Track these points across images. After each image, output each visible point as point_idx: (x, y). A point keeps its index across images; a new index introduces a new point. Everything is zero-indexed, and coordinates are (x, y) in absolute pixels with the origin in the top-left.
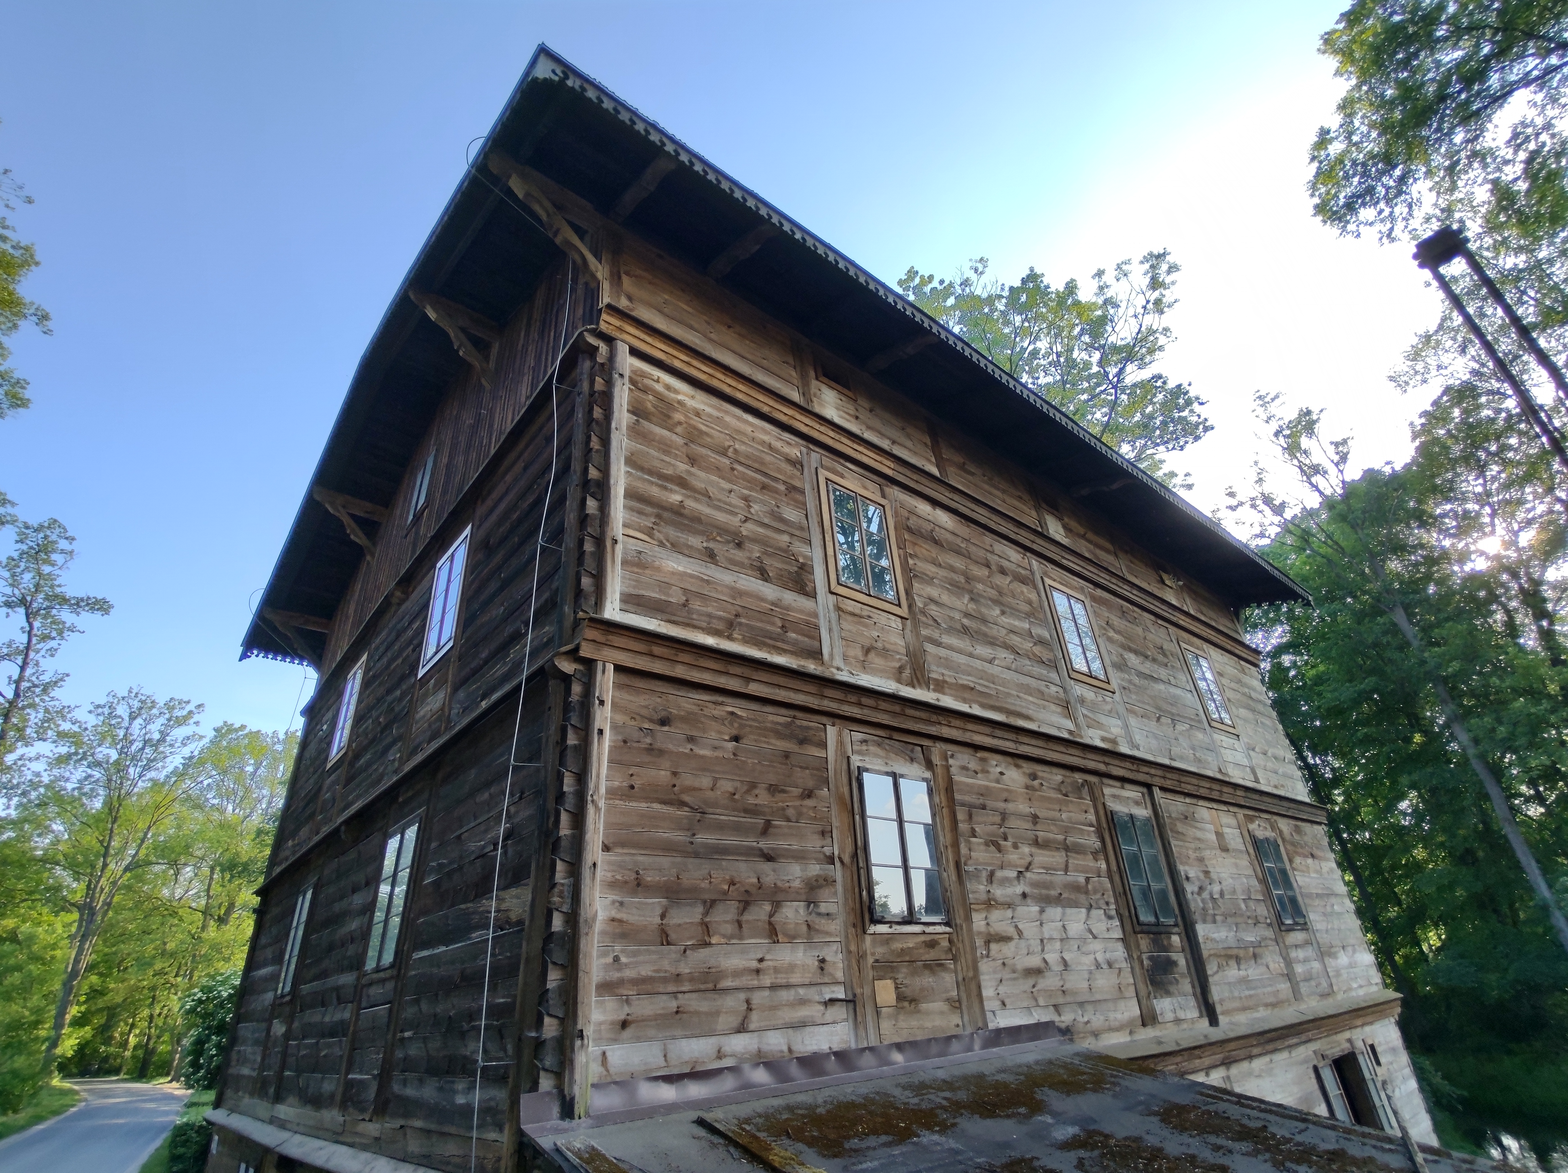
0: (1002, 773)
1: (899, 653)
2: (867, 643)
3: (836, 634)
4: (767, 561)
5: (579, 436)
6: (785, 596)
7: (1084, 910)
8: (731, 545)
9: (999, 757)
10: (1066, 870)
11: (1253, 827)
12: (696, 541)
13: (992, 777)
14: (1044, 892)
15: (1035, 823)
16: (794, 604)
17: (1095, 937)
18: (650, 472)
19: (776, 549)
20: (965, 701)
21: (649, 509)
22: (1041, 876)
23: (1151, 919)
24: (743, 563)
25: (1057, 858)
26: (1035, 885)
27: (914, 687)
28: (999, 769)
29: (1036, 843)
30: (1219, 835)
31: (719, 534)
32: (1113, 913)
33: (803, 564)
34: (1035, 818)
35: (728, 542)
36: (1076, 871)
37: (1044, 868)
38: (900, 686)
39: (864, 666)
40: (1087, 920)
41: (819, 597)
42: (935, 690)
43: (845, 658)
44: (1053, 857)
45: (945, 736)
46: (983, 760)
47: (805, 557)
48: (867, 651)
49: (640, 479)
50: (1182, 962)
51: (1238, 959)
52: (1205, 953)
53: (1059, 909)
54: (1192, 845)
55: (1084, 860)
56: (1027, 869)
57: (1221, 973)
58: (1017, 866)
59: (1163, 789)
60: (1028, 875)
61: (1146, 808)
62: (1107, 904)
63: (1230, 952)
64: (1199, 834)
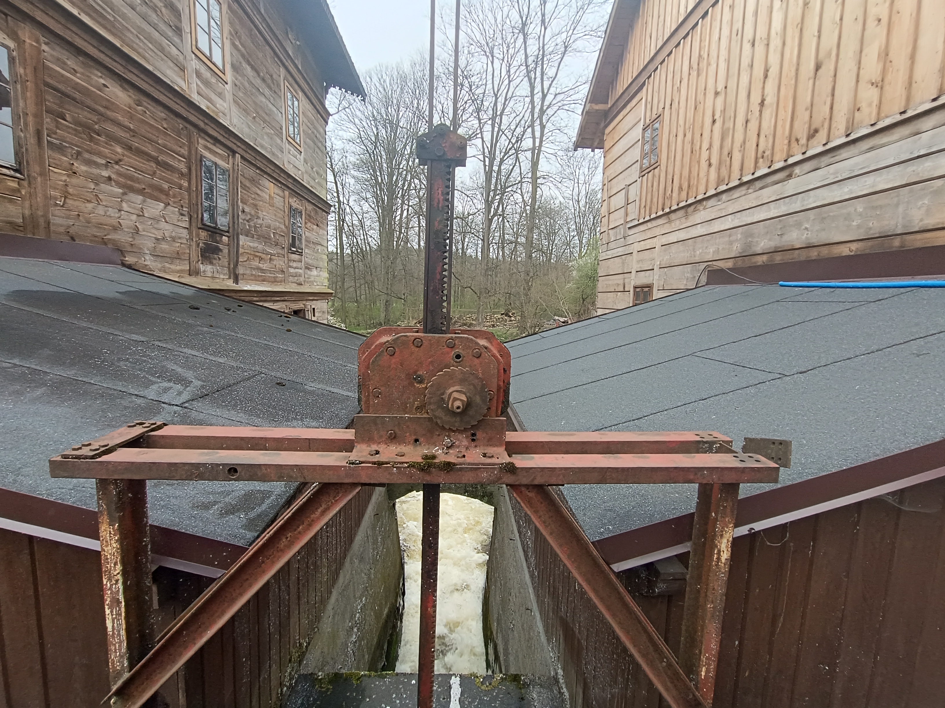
0: (105, 86)
7: (162, 204)
9: (105, 72)
10: (153, 176)
11: (292, 201)
13: (94, 83)
14: (129, 182)
17: (167, 222)
22: (129, 172)
23: (212, 224)
25: (148, 166)
26: (120, 174)
28: (102, 81)
29: (130, 149)
30: (271, 197)
32: (186, 213)
36: (162, 180)
37: (132, 167)
40: (163, 210)
44: (144, 164)
46: (85, 65)
50: (226, 251)
51: (261, 259)
52: (241, 250)
53: (141, 197)
54: (253, 196)
55: (170, 175)
56: (117, 163)
57: (248, 262)
58: (107, 157)
59: (242, 157)
60: (117, 167)
61: (228, 164)
62: (182, 206)
63: (257, 254)
64: (259, 192)
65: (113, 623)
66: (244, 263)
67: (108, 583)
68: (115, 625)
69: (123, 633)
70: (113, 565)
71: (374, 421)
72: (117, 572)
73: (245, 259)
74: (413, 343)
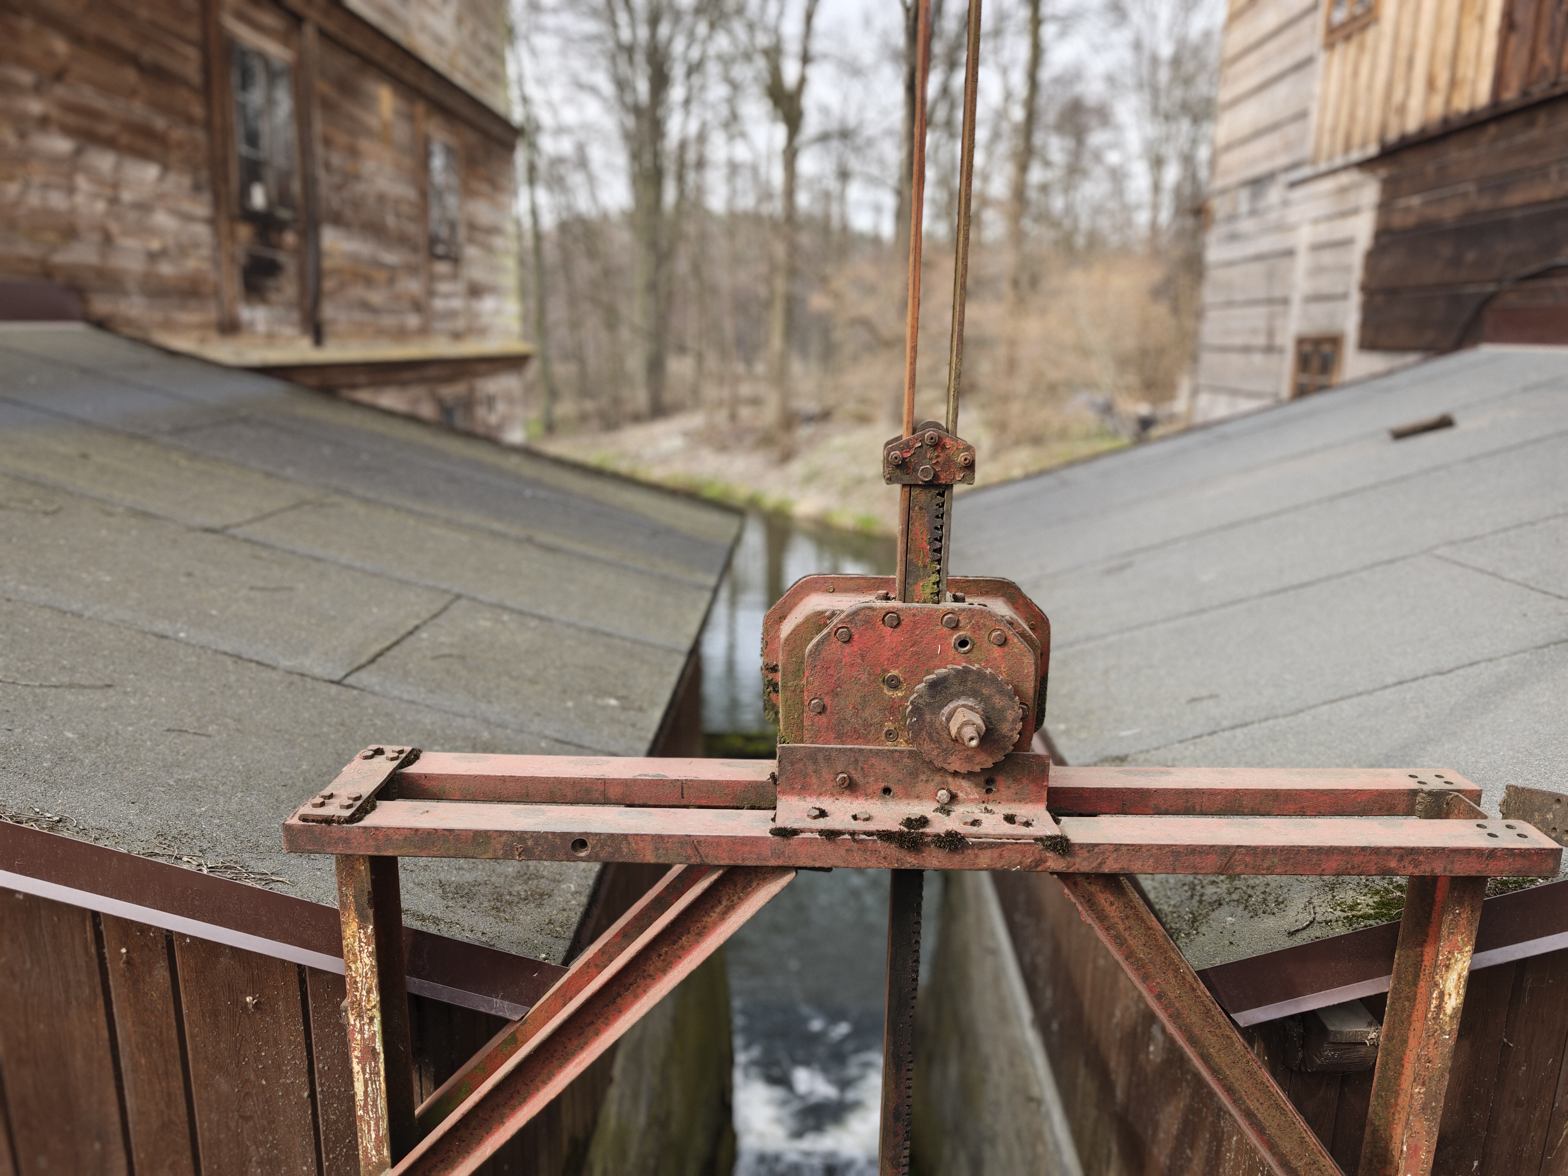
7: (155, 167)
14: (87, 123)
22: (83, 96)
32: (204, 182)
40: (158, 182)
50: (292, 267)
51: (370, 281)
52: (328, 264)
53: (114, 158)
55: (170, 95)
57: (342, 291)
61: (287, 49)
62: (198, 169)
63: (361, 269)
64: (359, 113)
65: (366, 1086)
66: (334, 295)
67: (357, 1022)
68: (370, 1089)
69: (382, 1103)
70: (364, 993)
71: (813, 756)
72: (373, 1003)
73: (336, 285)
74: (883, 619)
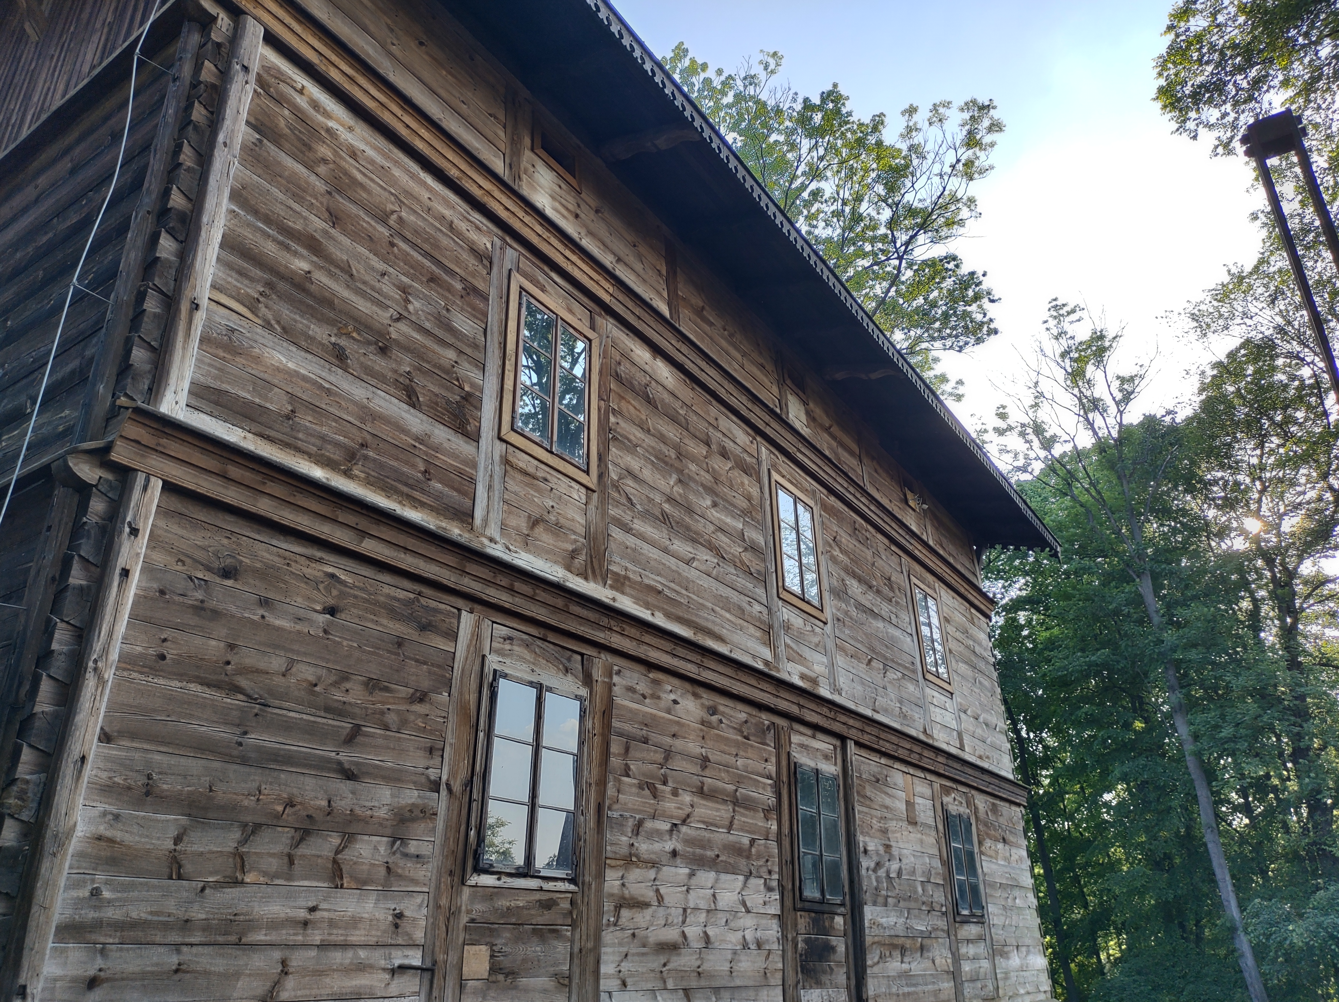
0: (675, 702)
1: (575, 533)
2: (536, 513)
3: (496, 495)
4: (419, 380)
5: (164, 141)
6: (437, 432)
7: (741, 878)
8: (372, 348)
9: (676, 682)
10: (730, 827)
11: (946, 799)
12: (320, 332)
13: (663, 704)
14: (698, 851)
15: (704, 768)
16: (446, 445)
17: (748, 911)
18: (268, 220)
19: (435, 366)
20: (647, 606)
21: (257, 272)
22: (698, 832)
23: (817, 895)
24: (384, 376)
25: (723, 812)
26: (687, 841)
27: (586, 579)
28: (672, 697)
29: (701, 792)
30: (910, 804)
31: (356, 329)
32: (775, 884)
33: (469, 395)
34: (705, 761)
35: (369, 343)
36: (742, 830)
37: (704, 822)
38: (569, 575)
39: (527, 542)
40: (742, 889)
41: (483, 442)
42: (612, 587)
43: (503, 527)
44: (718, 810)
45: (614, 646)
46: (656, 682)
47: (473, 385)
48: (535, 522)
49: (249, 225)
50: (841, 948)
51: (903, 950)
52: (868, 940)
53: (712, 875)
54: (879, 814)
55: (752, 818)
56: (684, 822)
57: (881, 965)
58: (672, 817)
59: (858, 744)
60: (684, 829)
61: (836, 764)
62: (770, 872)
63: (896, 941)
64: (888, 801)
66: (876, 969)
73: (876, 960)
